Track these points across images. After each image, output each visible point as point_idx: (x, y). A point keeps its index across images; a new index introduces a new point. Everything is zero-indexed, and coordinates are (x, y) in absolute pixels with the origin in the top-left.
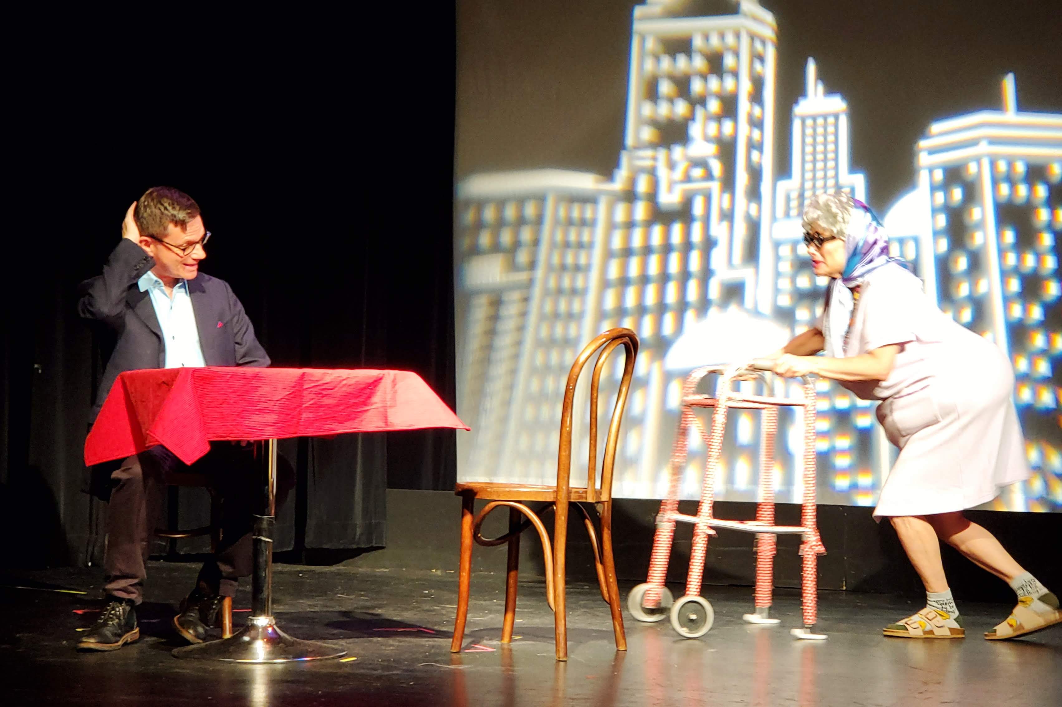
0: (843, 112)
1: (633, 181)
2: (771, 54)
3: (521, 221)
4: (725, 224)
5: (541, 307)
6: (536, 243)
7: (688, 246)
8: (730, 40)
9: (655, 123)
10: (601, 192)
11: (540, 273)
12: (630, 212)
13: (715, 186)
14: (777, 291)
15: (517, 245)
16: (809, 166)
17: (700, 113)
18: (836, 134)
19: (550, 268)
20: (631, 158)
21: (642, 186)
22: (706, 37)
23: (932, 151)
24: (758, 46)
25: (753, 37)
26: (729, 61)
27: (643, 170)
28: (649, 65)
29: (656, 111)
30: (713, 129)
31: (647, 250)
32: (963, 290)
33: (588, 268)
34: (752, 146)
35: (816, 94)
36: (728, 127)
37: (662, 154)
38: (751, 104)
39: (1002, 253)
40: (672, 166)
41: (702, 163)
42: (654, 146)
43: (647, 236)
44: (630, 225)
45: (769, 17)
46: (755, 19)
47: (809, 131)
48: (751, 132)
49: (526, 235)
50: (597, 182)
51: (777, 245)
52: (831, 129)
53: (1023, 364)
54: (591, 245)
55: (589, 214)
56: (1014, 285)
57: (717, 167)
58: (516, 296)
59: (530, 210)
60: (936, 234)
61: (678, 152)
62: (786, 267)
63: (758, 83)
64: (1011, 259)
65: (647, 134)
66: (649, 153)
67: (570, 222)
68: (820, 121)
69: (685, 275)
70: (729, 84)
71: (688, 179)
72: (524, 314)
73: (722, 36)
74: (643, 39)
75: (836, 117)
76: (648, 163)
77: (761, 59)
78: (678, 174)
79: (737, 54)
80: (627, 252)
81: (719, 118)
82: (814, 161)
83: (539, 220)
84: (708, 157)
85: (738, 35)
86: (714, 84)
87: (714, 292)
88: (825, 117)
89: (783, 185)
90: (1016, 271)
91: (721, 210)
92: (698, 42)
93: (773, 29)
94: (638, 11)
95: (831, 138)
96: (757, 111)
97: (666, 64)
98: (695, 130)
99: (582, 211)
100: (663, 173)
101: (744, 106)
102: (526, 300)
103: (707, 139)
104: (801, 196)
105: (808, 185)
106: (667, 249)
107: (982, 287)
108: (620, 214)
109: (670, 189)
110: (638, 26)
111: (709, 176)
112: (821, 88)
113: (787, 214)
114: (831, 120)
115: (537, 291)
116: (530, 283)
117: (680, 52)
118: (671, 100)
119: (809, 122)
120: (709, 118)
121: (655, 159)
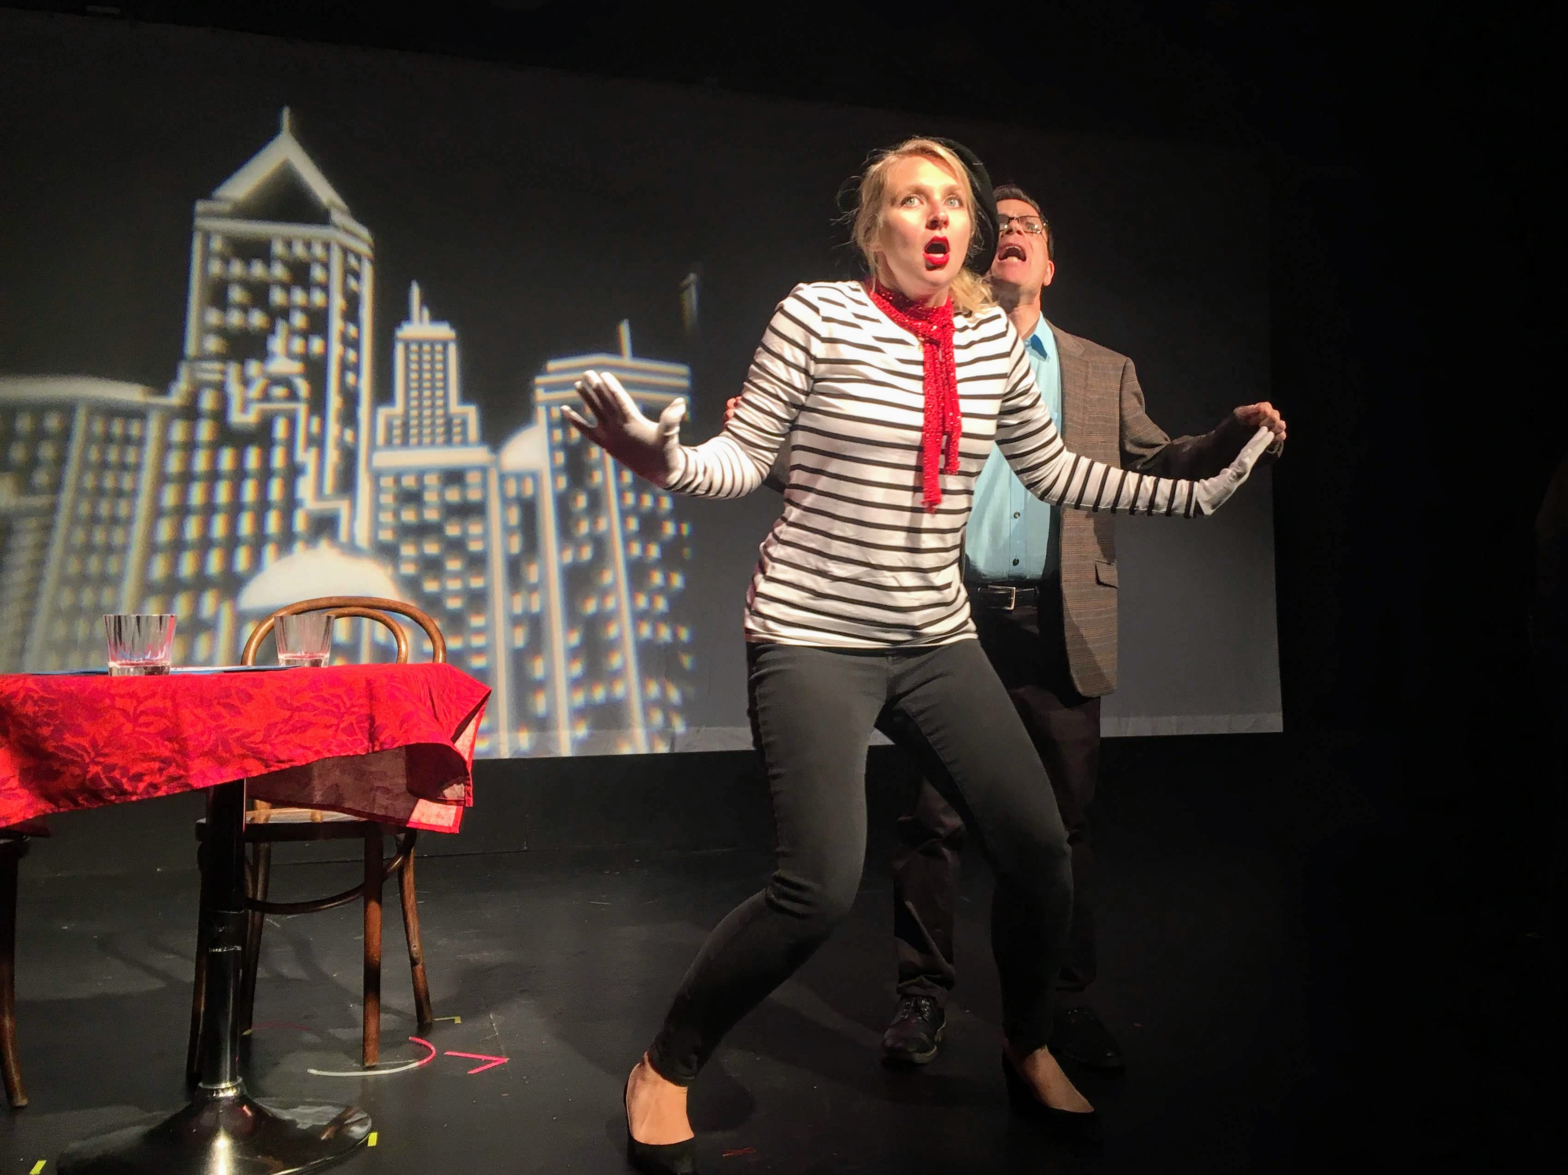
0: (452, 340)
1: (194, 397)
2: (367, 271)
3: (39, 435)
4: (313, 452)
5: (68, 537)
6: (61, 460)
7: (266, 473)
8: (318, 251)
9: (222, 332)
10: (151, 407)
11: (66, 497)
12: (192, 432)
13: (302, 409)
14: (376, 525)
15: (33, 463)
16: (414, 394)
17: (281, 327)
18: (445, 362)
19: (81, 492)
20: (192, 371)
21: (208, 401)
22: (289, 244)
23: (549, 388)
24: (353, 262)
25: (346, 251)
26: (318, 273)
27: (208, 384)
28: (215, 267)
29: (224, 320)
30: (298, 345)
31: (213, 476)
32: (584, 527)
33: (134, 494)
34: (345, 367)
35: (421, 320)
36: (317, 345)
37: (233, 369)
38: (345, 323)
39: (621, 494)
40: (246, 382)
41: (284, 381)
42: (223, 357)
43: (214, 460)
44: (190, 446)
45: (364, 233)
46: (348, 232)
47: (414, 357)
48: (345, 351)
49: (47, 451)
50: (147, 394)
51: (376, 476)
52: (439, 357)
53: (642, 601)
54: (137, 468)
55: (135, 429)
56: (633, 524)
57: (303, 387)
58: (32, 523)
59: (52, 423)
60: (555, 472)
61: (253, 368)
62: (387, 499)
63: (353, 301)
64: (630, 498)
65: (213, 344)
66: (217, 366)
67: (108, 439)
68: (426, 348)
69: (263, 506)
70: (318, 298)
71: (266, 397)
72: (43, 546)
73: (308, 245)
74: (207, 236)
75: (445, 345)
76: (216, 377)
77: (357, 276)
78: (255, 392)
79: (326, 266)
80: (187, 478)
81: (306, 334)
82: (420, 389)
83: (65, 435)
84: (292, 375)
85: (327, 246)
86: (299, 297)
87: (300, 524)
88: (432, 343)
89: (383, 412)
90: (635, 510)
91: (308, 434)
92: (278, 248)
93: (370, 246)
94: (201, 206)
95: (439, 366)
96: (352, 330)
97: (237, 268)
98: (277, 344)
99: (126, 428)
100: (234, 389)
101: (336, 324)
102: (47, 529)
103: (290, 355)
104: (406, 425)
105: (414, 413)
107: (603, 525)
108: (178, 432)
109: (245, 408)
110: (201, 222)
111: (293, 396)
112: (426, 313)
113: (389, 442)
114: (439, 347)
115: (62, 520)
116: (53, 509)
117: (257, 257)
118: (245, 309)
119: (414, 347)
120: (293, 332)
121: (223, 373)
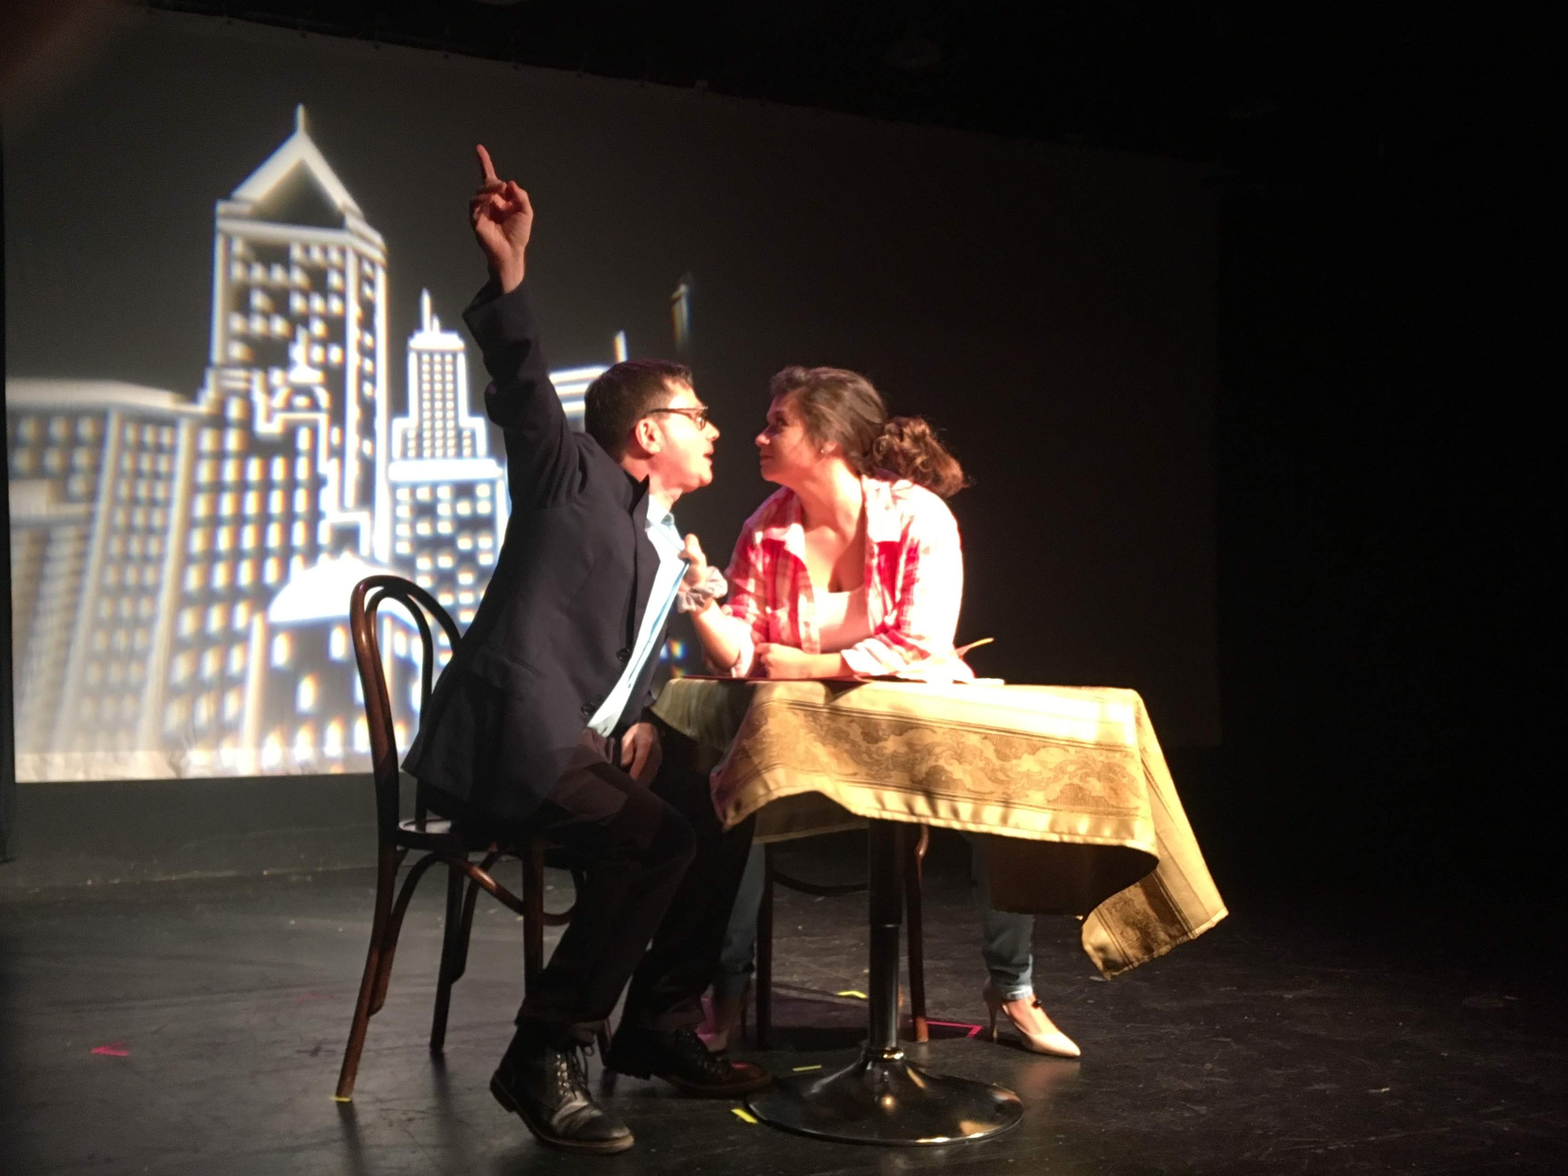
0: (461, 351)
1: (222, 405)
2: (381, 278)
3: (73, 442)
4: (335, 462)
5: (106, 546)
6: (96, 469)
7: (291, 485)
8: (335, 257)
9: (246, 339)
10: (181, 415)
11: (102, 506)
12: (220, 441)
13: (323, 419)
14: (395, 538)
15: (69, 470)
16: (427, 405)
17: (302, 335)
18: (455, 373)
19: (115, 501)
20: (219, 378)
21: (234, 410)
22: (307, 249)
24: (367, 268)
25: (361, 257)
26: (334, 280)
27: (233, 393)
28: (238, 272)
29: (248, 327)
30: (317, 354)
31: (242, 486)
33: (167, 503)
34: (363, 377)
35: (432, 329)
36: (335, 354)
37: (257, 377)
38: (361, 332)
40: (270, 391)
41: (306, 391)
42: (247, 365)
43: (242, 470)
44: (220, 455)
45: (377, 238)
46: (362, 238)
47: (426, 368)
48: (362, 361)
49: (82, 458)
50: (177, 401)
51: (394, 487)
52: (449, 368)
55: (166, 438)
57: (324, 397)
58: (70, 532)
59: (86, 429)
61: (277, 376)
62: (404, 512)
63: (368, 308)
65: (238, 351)
66: (241, 373)
67: (140, 447)
68: (437, 358)
69: (289, 518)
70: (335, 305)
71: (289, 407)
72: (82, 556)
73: (325, 250)
74: (229, 239)
75: (455, 355)
76: (241, 385)
77: (372, 283)
78: (279, 400)
79: (342, 272)
80: (217, 487)
81: (325, 343)
82: (432, 400)
83: (100, 442)
84: (313, 384)
85: (343, 252)
86: (317, 304)
87: (324, 536)
88: (443, 354)
89: (399, 423)
91: (330, 444)
92: (297, 253)
93: (383, 253)
94: (222, 207)
95: (449, 377)
96: (368, 340)
97: (258, 273)
98: (298, 352)
99: (158, 435)
100: (259, 397)
101: (353, 332)
102: (85, 538)
103: (311, 364)
104: (420, 437)
105: (427, 425)
106: (266, 486)
109: (269, 418)
110: (222, 224)
111: (314, 406)
112: (436, 323)
113: (404, 455)
114: (449, 358)
115: (99, 528)
116: (90, 518)
117: (277, 261)
118: (267, 316)
119: (426, 358)
120: (313, 340)
121: (249, 381)
